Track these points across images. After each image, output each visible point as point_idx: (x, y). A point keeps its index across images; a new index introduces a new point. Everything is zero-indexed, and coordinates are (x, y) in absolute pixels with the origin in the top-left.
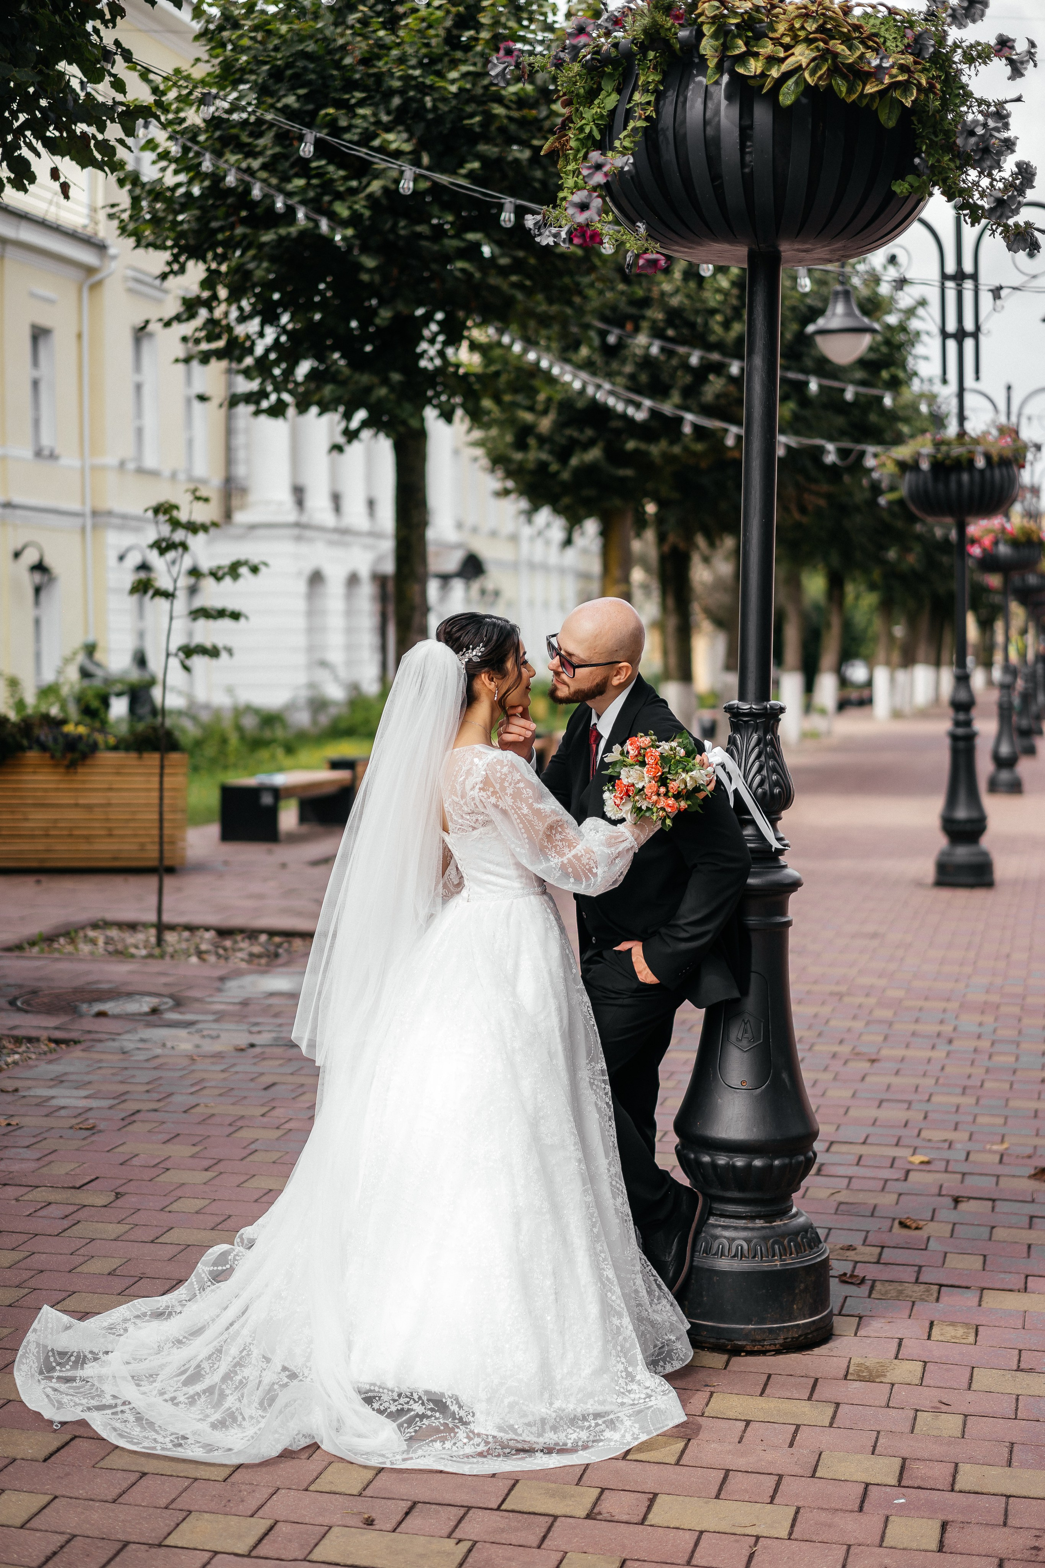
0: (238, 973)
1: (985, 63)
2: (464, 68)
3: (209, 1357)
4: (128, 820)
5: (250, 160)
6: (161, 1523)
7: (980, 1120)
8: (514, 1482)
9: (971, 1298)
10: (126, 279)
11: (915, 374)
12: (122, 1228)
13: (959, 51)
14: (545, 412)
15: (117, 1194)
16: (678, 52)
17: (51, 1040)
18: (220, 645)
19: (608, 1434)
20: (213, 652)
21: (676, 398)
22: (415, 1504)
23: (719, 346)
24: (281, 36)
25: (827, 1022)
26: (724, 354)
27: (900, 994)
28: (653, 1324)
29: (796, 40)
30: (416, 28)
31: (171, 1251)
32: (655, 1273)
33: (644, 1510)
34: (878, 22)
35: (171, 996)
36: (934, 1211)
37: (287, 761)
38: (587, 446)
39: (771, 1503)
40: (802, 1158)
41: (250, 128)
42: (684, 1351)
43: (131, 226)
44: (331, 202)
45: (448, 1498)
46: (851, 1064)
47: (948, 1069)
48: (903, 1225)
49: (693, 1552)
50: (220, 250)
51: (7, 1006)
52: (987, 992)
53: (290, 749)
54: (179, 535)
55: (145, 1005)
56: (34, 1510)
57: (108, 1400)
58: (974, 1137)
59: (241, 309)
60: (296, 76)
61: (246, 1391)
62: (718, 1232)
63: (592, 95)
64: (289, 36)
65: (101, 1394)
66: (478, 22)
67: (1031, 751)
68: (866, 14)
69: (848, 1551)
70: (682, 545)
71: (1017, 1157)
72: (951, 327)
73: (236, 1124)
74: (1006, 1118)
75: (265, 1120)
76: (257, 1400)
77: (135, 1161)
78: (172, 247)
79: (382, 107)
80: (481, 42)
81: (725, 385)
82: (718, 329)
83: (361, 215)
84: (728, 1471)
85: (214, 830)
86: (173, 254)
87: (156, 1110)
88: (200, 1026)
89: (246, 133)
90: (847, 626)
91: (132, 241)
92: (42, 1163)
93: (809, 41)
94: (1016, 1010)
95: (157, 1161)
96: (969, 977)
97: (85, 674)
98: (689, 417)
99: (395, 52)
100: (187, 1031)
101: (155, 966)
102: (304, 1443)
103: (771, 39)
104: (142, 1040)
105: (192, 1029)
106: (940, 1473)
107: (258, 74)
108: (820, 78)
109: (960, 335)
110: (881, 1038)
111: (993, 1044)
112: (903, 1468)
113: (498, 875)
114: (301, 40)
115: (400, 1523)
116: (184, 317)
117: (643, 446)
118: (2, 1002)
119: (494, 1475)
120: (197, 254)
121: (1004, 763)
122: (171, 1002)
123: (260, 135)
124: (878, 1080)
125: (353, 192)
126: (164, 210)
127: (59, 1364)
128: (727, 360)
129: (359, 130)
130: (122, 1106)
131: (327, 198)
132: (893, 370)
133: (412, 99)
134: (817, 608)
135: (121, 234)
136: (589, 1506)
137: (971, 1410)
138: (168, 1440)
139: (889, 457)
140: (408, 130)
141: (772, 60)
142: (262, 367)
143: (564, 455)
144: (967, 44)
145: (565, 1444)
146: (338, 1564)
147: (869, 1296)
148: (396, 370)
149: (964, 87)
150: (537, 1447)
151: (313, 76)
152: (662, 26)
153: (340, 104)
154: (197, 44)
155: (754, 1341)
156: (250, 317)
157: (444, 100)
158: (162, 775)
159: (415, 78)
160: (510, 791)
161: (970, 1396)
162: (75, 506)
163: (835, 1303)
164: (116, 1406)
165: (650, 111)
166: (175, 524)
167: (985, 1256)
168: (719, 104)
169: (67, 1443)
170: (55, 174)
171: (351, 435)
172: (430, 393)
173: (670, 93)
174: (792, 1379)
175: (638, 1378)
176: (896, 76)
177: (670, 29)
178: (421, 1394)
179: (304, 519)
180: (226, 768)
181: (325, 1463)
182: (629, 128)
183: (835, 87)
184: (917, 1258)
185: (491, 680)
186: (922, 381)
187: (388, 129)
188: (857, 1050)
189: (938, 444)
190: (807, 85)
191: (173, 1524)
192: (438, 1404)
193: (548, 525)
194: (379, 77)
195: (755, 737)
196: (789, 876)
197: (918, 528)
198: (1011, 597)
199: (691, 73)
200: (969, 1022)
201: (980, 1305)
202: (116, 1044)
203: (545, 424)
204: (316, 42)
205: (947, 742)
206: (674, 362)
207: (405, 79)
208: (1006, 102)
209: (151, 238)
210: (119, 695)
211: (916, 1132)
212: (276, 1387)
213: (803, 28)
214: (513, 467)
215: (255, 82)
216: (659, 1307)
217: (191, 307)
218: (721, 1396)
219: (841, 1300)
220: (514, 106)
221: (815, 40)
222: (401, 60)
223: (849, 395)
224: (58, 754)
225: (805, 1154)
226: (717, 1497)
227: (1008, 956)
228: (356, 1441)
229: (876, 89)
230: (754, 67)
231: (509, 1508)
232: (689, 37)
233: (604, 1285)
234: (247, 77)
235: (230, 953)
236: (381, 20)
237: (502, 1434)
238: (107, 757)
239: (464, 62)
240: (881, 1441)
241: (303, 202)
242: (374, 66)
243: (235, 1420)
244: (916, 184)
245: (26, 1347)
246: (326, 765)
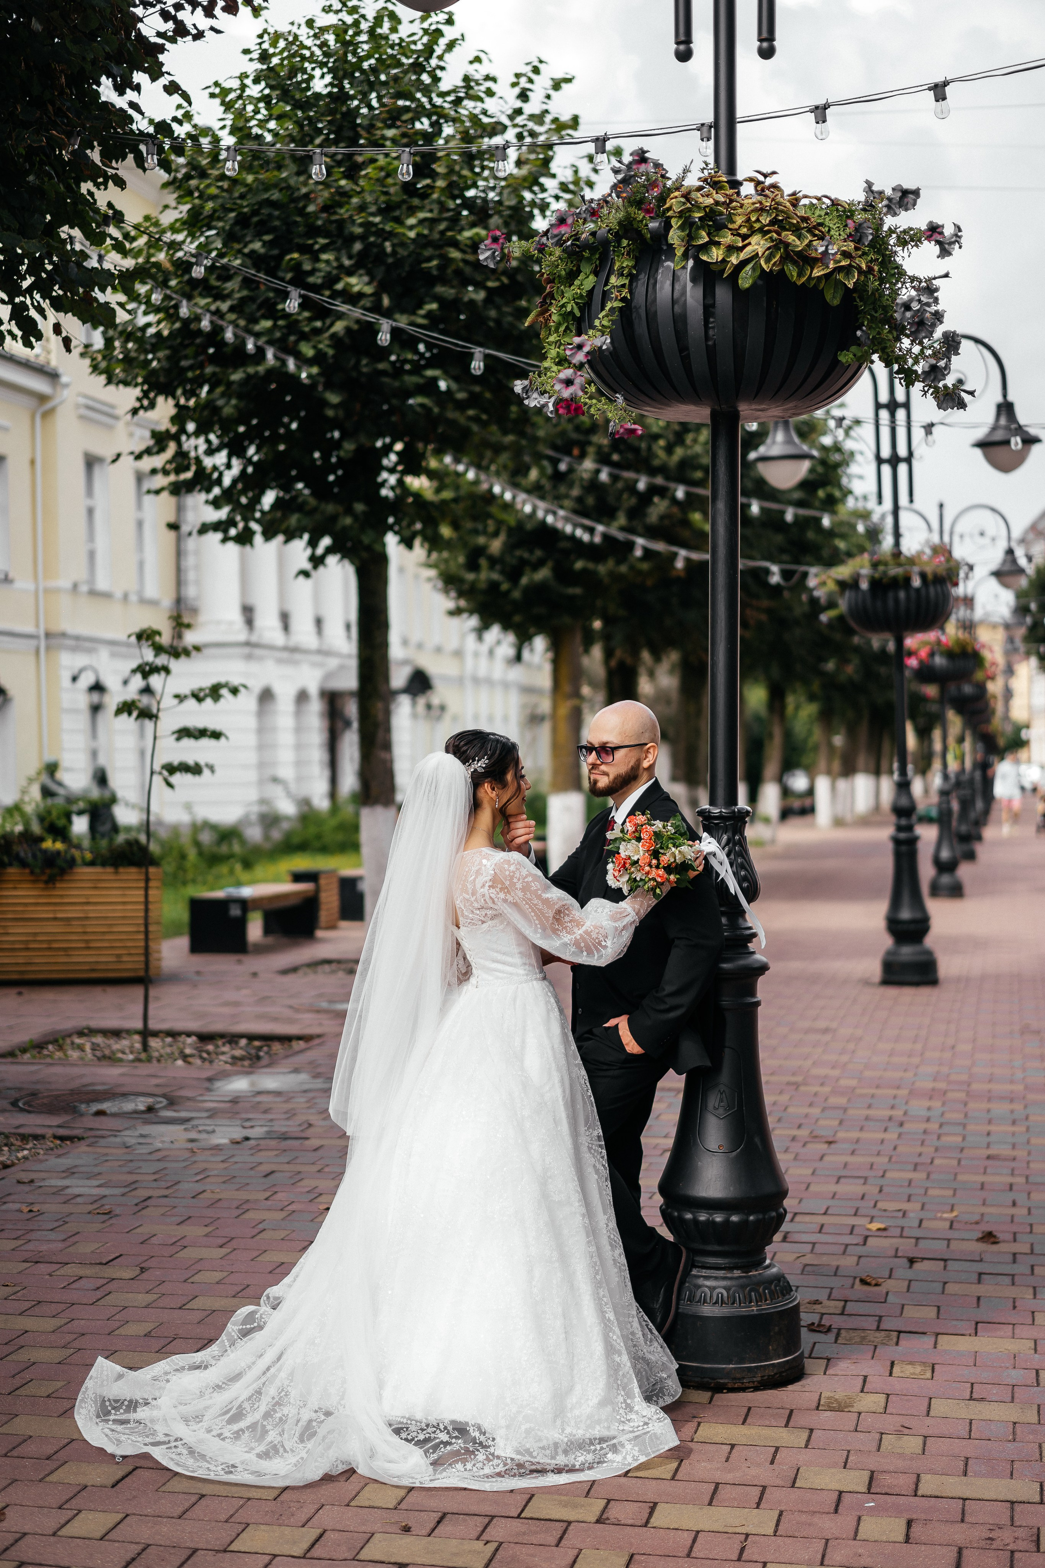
0: (224, 1075)
1: (917, 246)
2: (422, 215)
3: (249, 1399)
4: (104, 933)
5: (218, 303)
6: (223, 1535)
7: (931, 1192)
8: (531, 1496)
9: (929, 1340)
10: (78, 406)
11: (850, 492)
12: (151, 1298)
13: (894, 236)
14: (496, 534)
15: (142, 1268)
16: (649, 241)
17: (55, 1137)
18: (202, 763)
19: (610, 1456)
20: (196, 770)
21: (622, 520)
22: (444, 1515)
23: (662, 470)
24: (247, 185)
25: (786, 1109)
26: (668, 478)
27: (853, 1083)
28: (647, 1362)
29: (753, 232)
30: (375, 177)
31: (199, 1315)
32: (646, 1318)
33: (647, 1515)
34: (823, 213)
35: (164, 1096)
36: (891, 1270)
37: (244, 876)
38: (537, 566)
39: (757, 1507)
40: (774, 1214)
41: (218, 271)
42: (674, 1387)
43: (103, 365)
44: (297, 342)
45: (474, 1509)
46: (809, 1146)
47: (899, 1149)
48: (863, 1282)
49: (692, 1547)
50: (188, 387)
51: (10, 1107)
52: (935, 1080)
53: (247, 865)
54: (162, 660)
55: (141, 1104)
56: (111, 1525)
57: (161, 1438)
58: (926, 1207)
59: (208, 441)
60: (261, 223)
61: (286, 1426)
62: (701, 1281)
63: (572, 276)
64: (255, 185)
65: (154, 1433)
66: (433, 170)
67: (971, 856)
68: (812, 204)
69: (826, 1544)
70: (629, 661)
71: (966, 1223)
72: (886, 453)
73: (243, 1207)
74: (955, 1190)
75: (269, 1203)
76: (297, 1435)
77: (154, 1240)
78: (143, 384)
79: (343, 252)
80: (437, 190)
81: (668, 507)
82: (662, 454)
83: (325, 354)
84: (717, 1484)
85: (184, 942)
86: (142, 390)
87: (166, 1196)
88: (195, 1122)
89: (214, 276)
90: (788, 735)
91: (103, 379)
92: (67, 1243)
93: (763, 232)
94: (962, 1096)
95: (174, 1240)
96: (917, 1067)
97: (46, 792)
98: (640, 541)
99: (355, 200)
100: (183, 1127)
101: (144, 1069)
102: (341, 1468)
103: (730, 229)
104: (142, 1136)
105: (188, 1125)
106: (905, 1482)
107: (226, 222)
108: (774, 264)
109: (894, 461)
110: (836, 1123)
111: (941, 1125)
112: (871, 1479)
113: (504, 963)
114: (266, 189)
115: (433, 1530)
116: (155, 450)
117: (591, 566)
118: (5, 1104)
119: (512, 1491)
120: (169, 392)
121: (945, 867)
122: (165, 1102)
123: (228, 278)
124: (834, 1160)
125: (317, 332)
126: (136, 351)
127: (114, 1408)
128: (672, 485)
129: (322, 274)
130: (133, 1193)
131: (292, 338)
132: (829, 489)
133: (372, 244)
134: (758, 718)
135: (93, 372)
136: (598, 1513)
137: (930, 1432)
138: (219, 1468)
139: (829, 577)
140: (369, 273)
141: (732, 249)
142: (228, 497)
143: (514, 575)
144: (901, 229)
145: (574, 1466)
146: (383, 1562)
147: (836, 1342)
148: (359, 500)
149: (898, 267)
150: (548, 1468)
151: (277, 223)
152: (635, 219)
153: (305, 250)
154: (166, 191)
155: (735, 1379)
156: (218, 449)
157: (403, 244)
158: (146, 889)
159: (376, 225)
160: (519, 885)
161: (928, 1421)
162: (29, 629)
163: (805, 1347)
164: (169, 1442)
165: (625, 293)
166: (159, 649)
167: (939, 1307)
168: (685, 287)
169: (130, 1473)
170: (57, 329)
171: (317, 561)
172: (391, 520)
173: (642, 276)
174: (770, 1411)
175: (636, 1408)
176: (840, 262)
177: (642, 221)
178: (446, 1422)
179: (254, 638)
180: (185, 883)
181: (362, 1484)
182: (607, 308)
183: (787, 272)
184: (877, 1309)
185: (493, 789)
186: (856, 499)
187: (350, 273)
188: (815, 1134)
189: (875, 565)
190: (763, 270)
191: (234, 1534)
192: (461, 1430)
193: (499, 642)
194: (341, 224)
195: (725, 837)
196: (758, 961)
197: (856, 640)
198: (948, 707)
199: (660, 258)
200: (918, 1107)
201: (935, 1347)
202: (118, 1140)
203: (496, 546)
204: (281, 190)
205: (890, 846)
206: (620, 485)
207: (367, 225)
208: (935, 278)
209: (121, 375)
210: (80, 813)
211: (872, 1204)
212: (314, 1424)
213: (758, 220)
214: (466, 587)
215: (223, 228)
216: (652, 1349)
217: (160, 440)
218: (707, 1425)
219: (811, 1345)
220: (469, 250)
221: (769, 232)
222: (362, 208)
223: (789, 516)
224: (37, 870)
225: (776, 1210)
226: (710, 1504)
227: (953, 1047)
228: (388, 1465)
229: (822, 273)
230: (716, 254)
231: (529, 1516)
232: (659, 228)
233: (606, 1326)
234: (214, 223)
235: (214, 1056)
236: (342, 170)
237: (519, 1457)
238: (85, 872)
239: (421, 208)
240: (851, 1458)
241: (270, 342)
242: (335, 213)
243: (277, 1452)
244: (859, 354)
245: (84, 1392)
246: (289, 878)
